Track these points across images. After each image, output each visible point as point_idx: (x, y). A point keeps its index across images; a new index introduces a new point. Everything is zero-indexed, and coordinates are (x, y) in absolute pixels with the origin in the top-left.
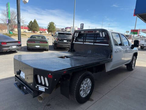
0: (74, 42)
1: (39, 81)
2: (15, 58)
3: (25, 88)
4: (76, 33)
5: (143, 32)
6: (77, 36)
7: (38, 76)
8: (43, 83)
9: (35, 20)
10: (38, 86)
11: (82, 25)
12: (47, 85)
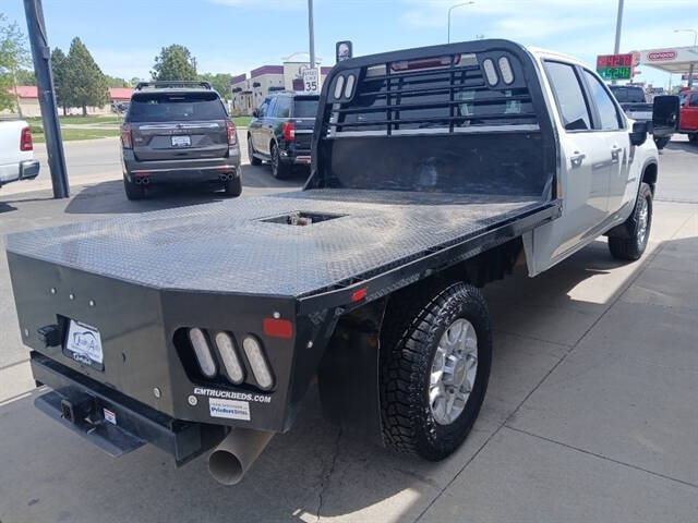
0: (332, 133)
1: (203, 366)
2: (12, 250)
3: (110, 416)
4: (341, 80)
5: (657, 66)
6: (348, 93)
7: (198, 339)
8: (236, 374)
9: (76, 41)
10: (203, 391)
11: (343, 48)
12: (264, 379)
